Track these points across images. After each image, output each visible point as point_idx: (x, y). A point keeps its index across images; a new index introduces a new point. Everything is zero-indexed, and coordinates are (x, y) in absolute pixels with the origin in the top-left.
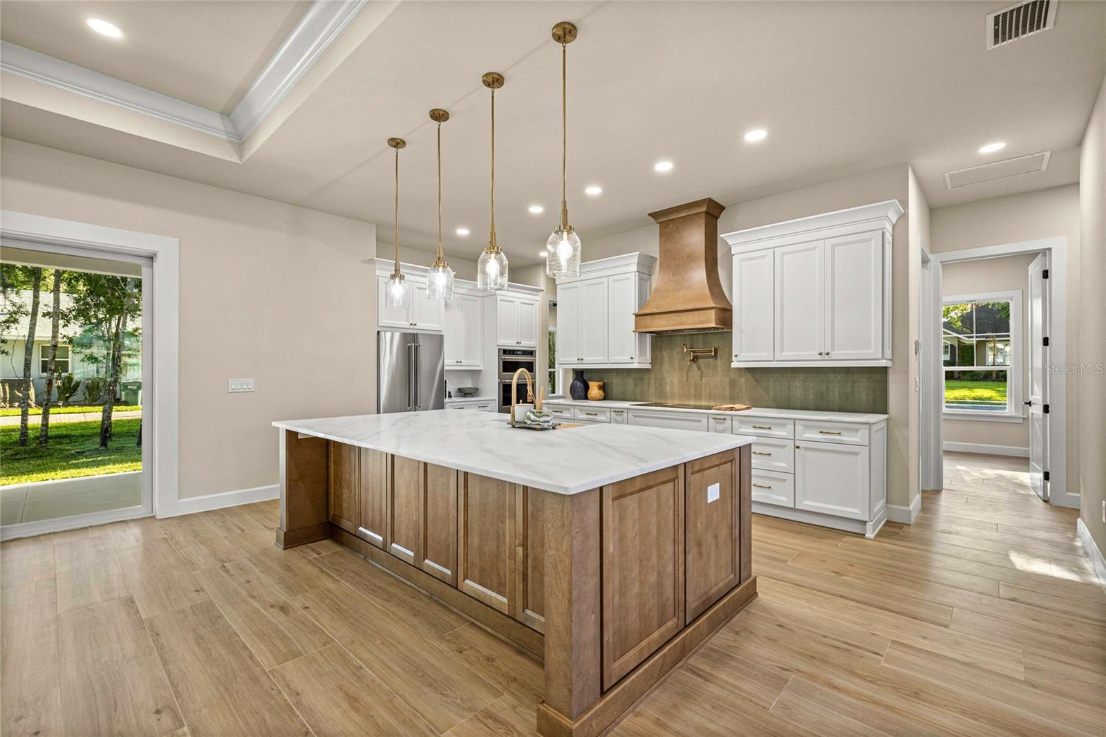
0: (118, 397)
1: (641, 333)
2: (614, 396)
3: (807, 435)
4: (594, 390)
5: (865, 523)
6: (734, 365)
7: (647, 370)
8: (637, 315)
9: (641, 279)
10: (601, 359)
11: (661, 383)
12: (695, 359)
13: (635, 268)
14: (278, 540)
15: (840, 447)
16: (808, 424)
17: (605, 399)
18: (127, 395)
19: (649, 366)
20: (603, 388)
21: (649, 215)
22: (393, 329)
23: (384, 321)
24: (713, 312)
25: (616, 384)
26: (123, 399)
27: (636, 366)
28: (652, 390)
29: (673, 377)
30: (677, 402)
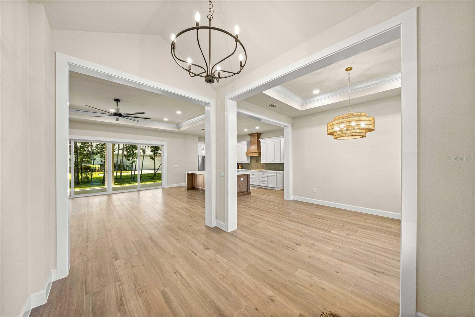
0: (126, 169)
1: (247, 156)
2: (244, 168)
3: (269, 174)
4: (240, 167)
5: (276, 188)
6: (261, 162)
7: (249, 163)
8: (246, 153)
9: (247, 146)
10: (240, 161)
11: (252, 165)
12: (257, 161)
13: (246, 144)
14: (186, 189)
15: (273, 176)
16: (269, 173)
17: (242, 169)
18: (128, 168)
19: (250, 162)
20: (242, 166)
21: (249, 134)
22: (200, 155)
23: (199, 154)
24: (257, 153)
25: (244, 166)
26: (127, 169)
27: (246, 162)
28: (250, 167)
29: (254, 165)
30: (254, 169)
